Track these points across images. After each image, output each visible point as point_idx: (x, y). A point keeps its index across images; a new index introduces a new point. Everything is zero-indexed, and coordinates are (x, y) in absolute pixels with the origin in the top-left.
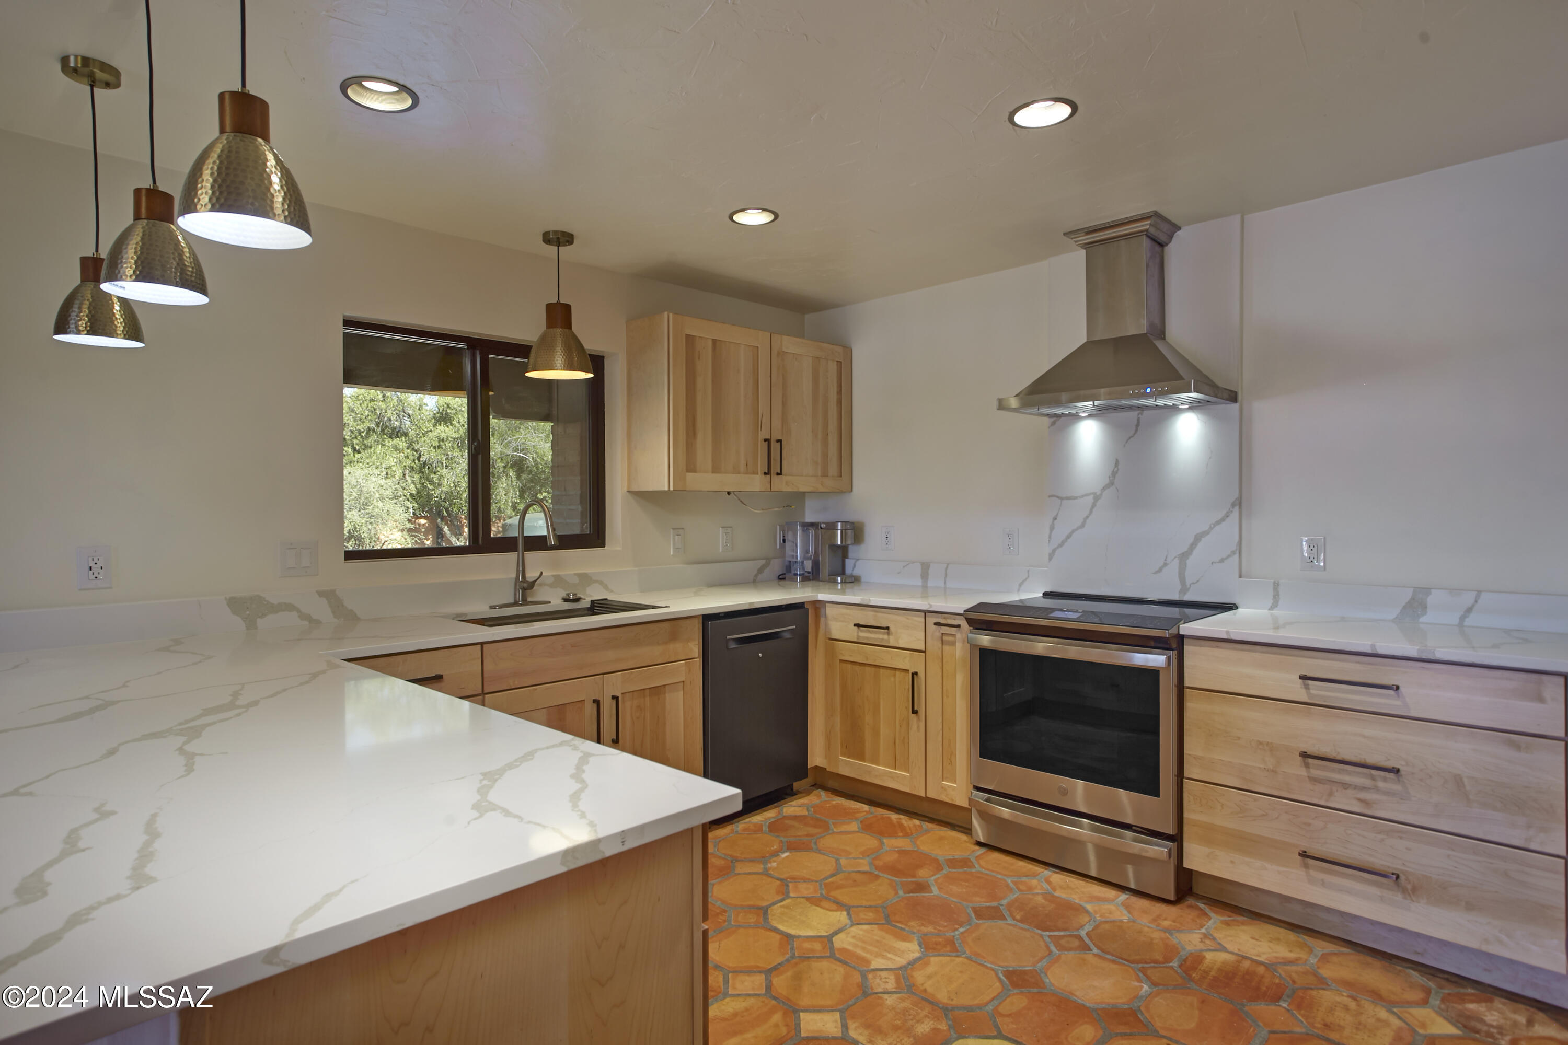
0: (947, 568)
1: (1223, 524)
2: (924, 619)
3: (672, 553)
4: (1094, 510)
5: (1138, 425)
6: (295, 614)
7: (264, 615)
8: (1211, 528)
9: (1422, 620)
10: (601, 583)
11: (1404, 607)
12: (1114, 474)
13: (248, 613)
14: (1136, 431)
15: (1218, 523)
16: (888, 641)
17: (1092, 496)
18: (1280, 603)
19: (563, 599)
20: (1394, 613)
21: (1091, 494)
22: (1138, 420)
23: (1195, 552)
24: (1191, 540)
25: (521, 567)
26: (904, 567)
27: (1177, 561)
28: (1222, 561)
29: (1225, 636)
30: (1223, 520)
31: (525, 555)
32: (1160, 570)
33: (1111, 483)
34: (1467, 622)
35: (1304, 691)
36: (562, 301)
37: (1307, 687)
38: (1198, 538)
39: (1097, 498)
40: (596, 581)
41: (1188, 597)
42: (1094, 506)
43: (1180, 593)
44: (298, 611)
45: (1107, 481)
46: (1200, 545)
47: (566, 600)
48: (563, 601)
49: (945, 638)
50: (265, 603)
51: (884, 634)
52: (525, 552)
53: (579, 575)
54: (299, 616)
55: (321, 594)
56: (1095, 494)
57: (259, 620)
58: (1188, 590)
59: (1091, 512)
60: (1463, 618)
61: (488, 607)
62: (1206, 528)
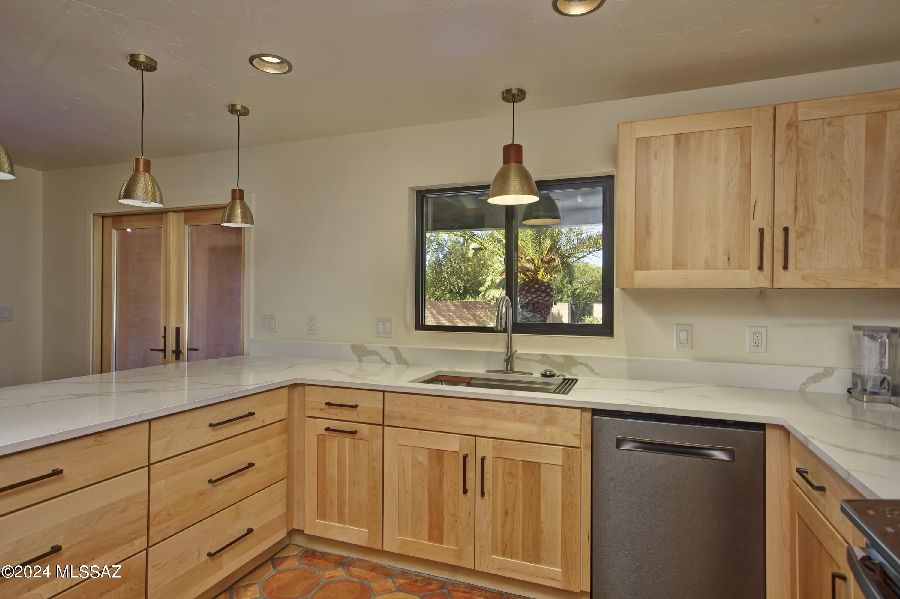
3: (675, 348)
6: (378, 357)
7: (365, 356)
10: (586, 365)
13: (359, 353)
19: (541, 374)
25: (509, 344)
31: (512, 336)
36: (515, 142)
40: (582, 364)
44: (380, 356)
47: (544, 375)
48: (541, 375)
50: (366, 349)
52: (513, 334)
53: (564, 357)
54: (381, 359)
55: (391, 348)
57: (363, 358)
61: (485, 371)
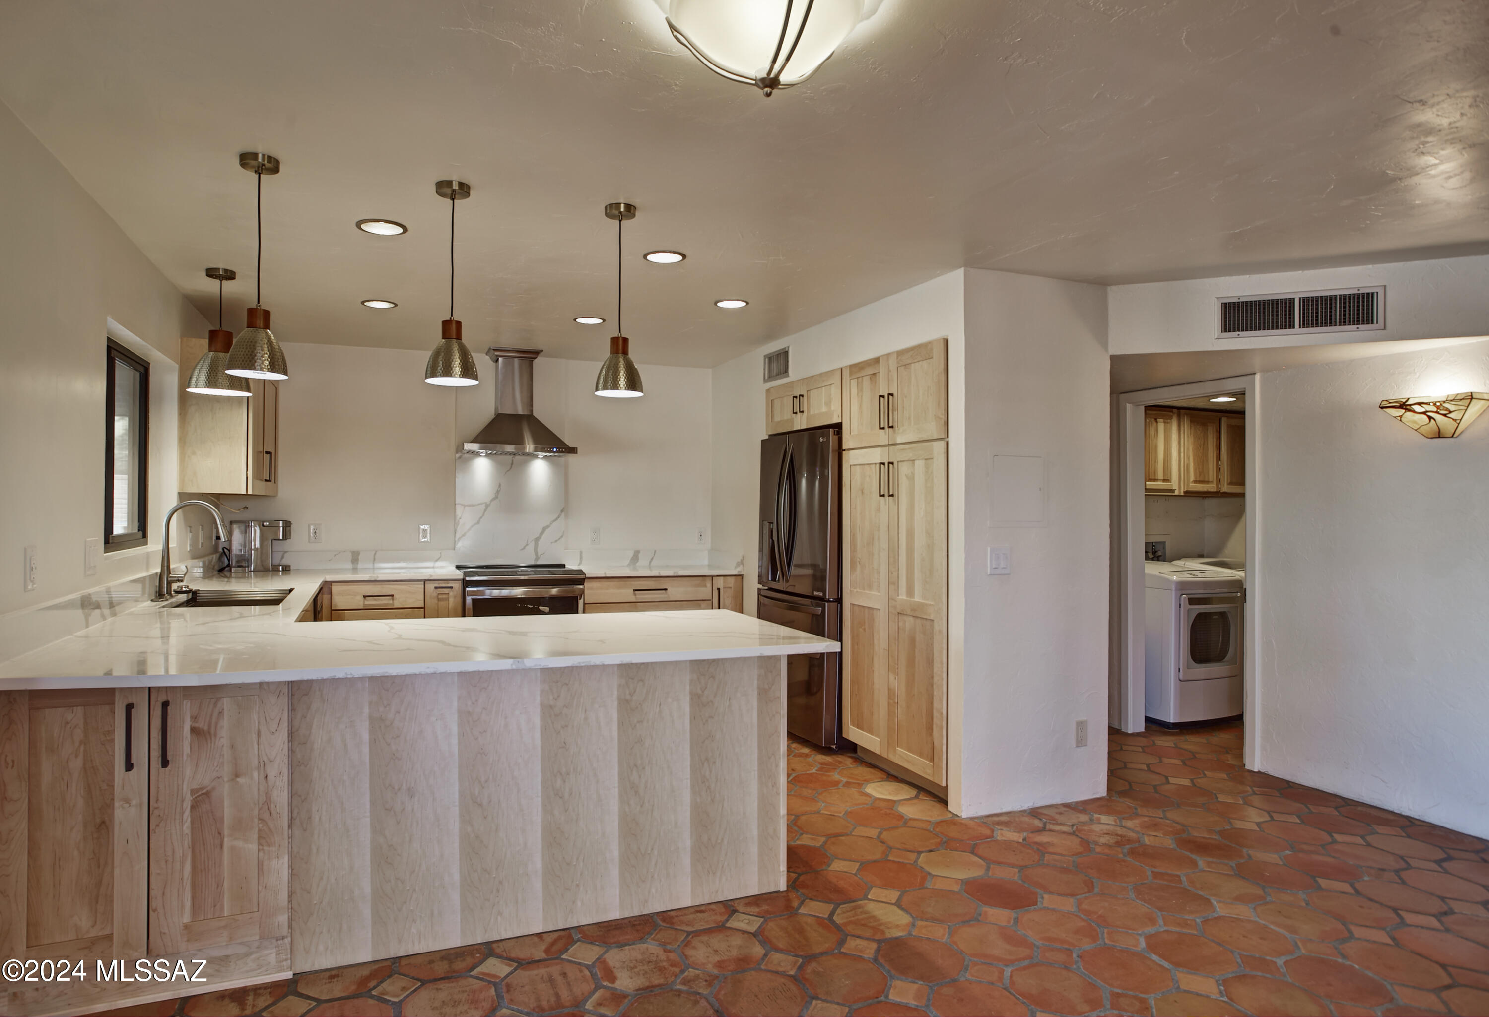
0: (375, 554)
1: (558, 521)
2: (423, 586)
4: (486, 513)
5: (512, 464)
8: (551, 524)
9: (637, 564)
11: (631, 559)
12: (498, 492)
14: (511, 467)
15: (554, 521)
16: (393, 604)
17: (484, 505)
18: (583, 562)
20: (627, 562)
21: (483, 503)
22: (513, 461)
23: (543, 537)
24: (540, 531)
25: (167, 562)
26: (335, 555)
27: (533, 542)
28: (556, 541)
29: (604, 576)
30: (557, 519)
32: (524, 548)
33: (496, 497)
34: (652, 563)
35: (634, 597)
37: (635, 595)
38: (544, 529)
39: (487, 506)
41: (539, 562)
42: (485, 510)
43: (535, 560)
45: (494, 496)
46: (546, 532)
49: (440, 597)
51: (389, 600)
56: (486, 503)
58: (539, 558)
59: (483, 515)
60: (650, 562)
62: (549, 524)
